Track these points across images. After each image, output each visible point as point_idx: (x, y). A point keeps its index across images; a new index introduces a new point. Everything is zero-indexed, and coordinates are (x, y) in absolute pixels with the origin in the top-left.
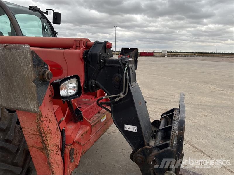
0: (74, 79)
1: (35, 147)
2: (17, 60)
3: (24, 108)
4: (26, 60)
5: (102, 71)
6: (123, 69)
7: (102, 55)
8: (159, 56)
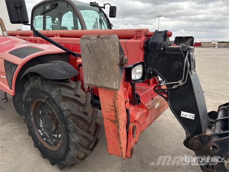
0: (140, 65)
1: (108, 119)
2: (107, 47)
3: (108, 86)
4: (114, 47)
5: (161, 59)
6: (184, 56)
7: (163, 43)
8: (208, 47)
